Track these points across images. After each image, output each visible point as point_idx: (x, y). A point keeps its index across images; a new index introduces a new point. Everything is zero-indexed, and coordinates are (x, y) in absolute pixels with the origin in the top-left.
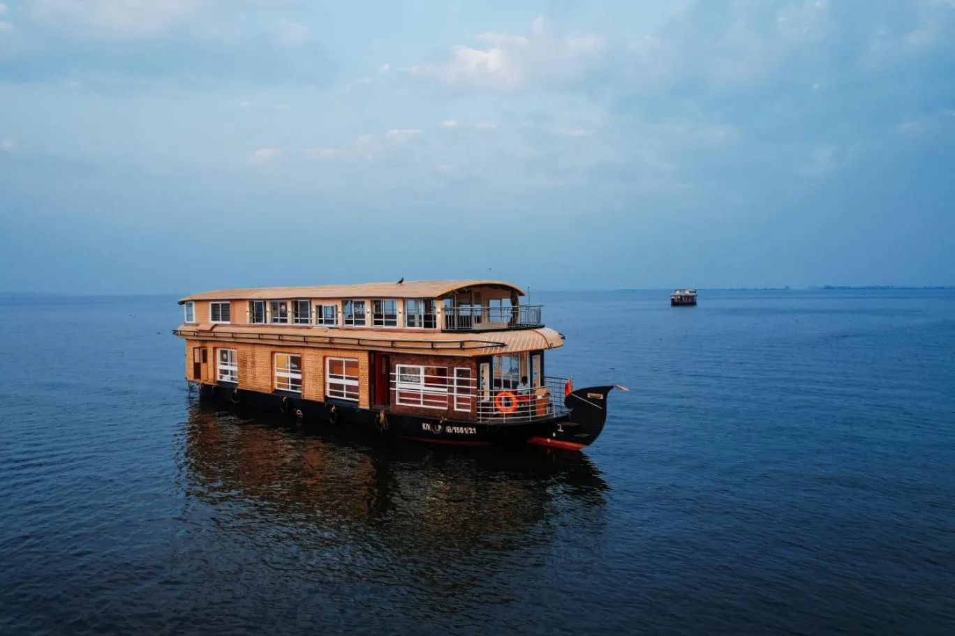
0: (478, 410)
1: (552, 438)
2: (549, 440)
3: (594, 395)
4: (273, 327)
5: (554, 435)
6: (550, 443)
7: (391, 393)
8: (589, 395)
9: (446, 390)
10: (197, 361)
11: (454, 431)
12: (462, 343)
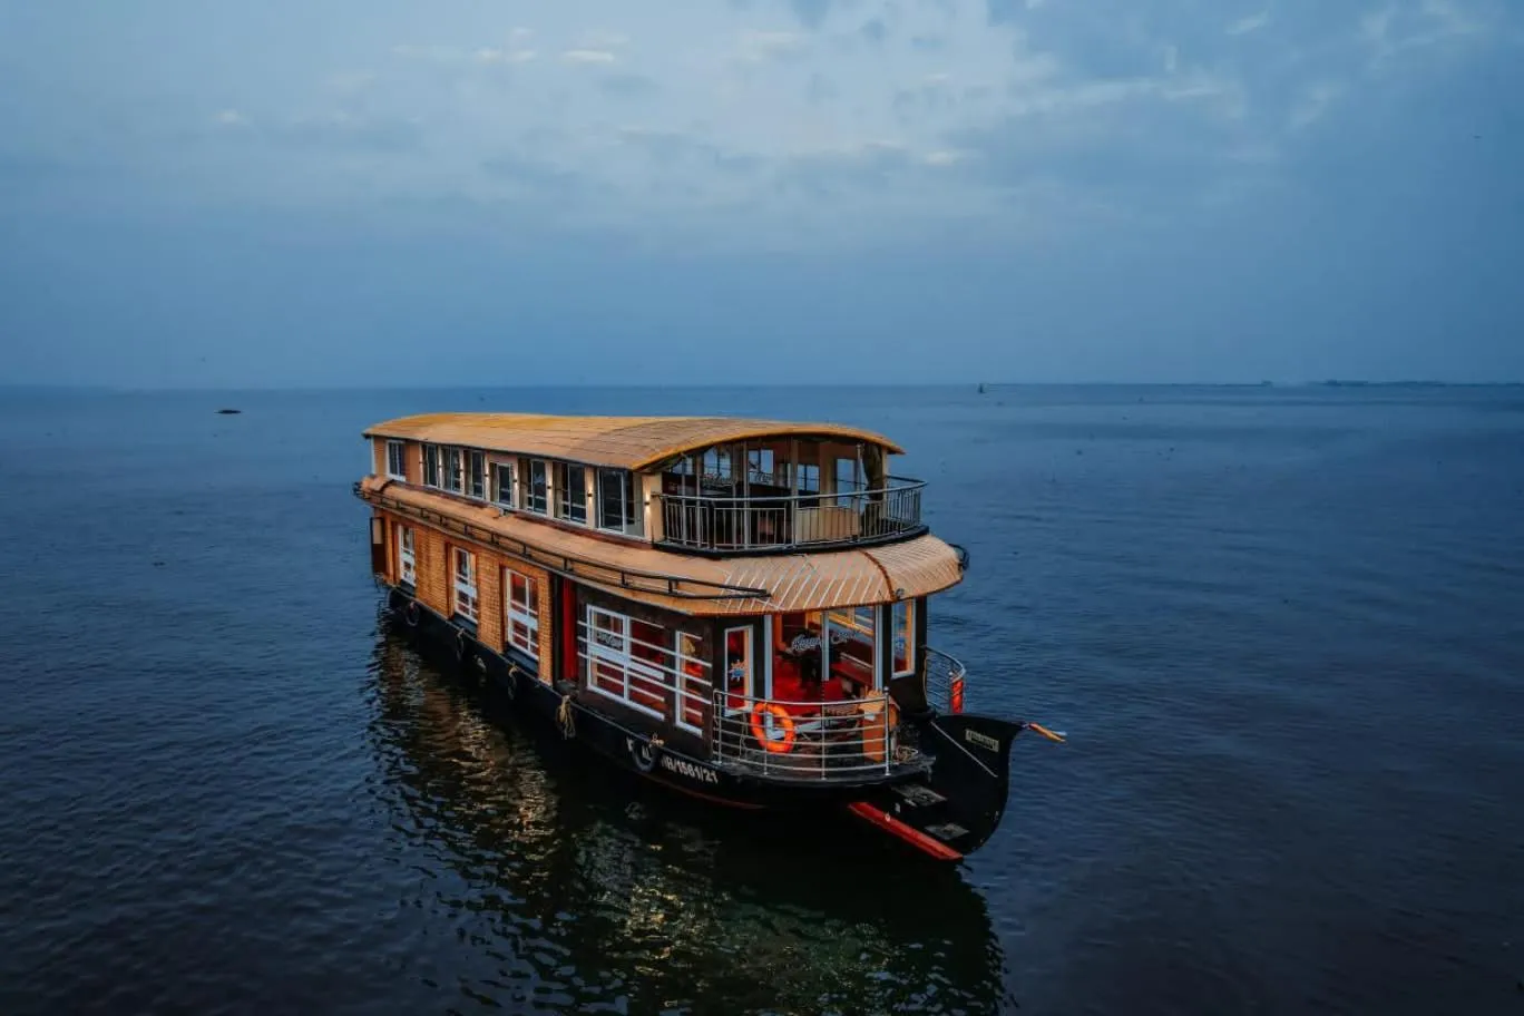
0: (716, 735)
1: (893, 815)
2: (888, 819)
3: (979, 736)
4: (447, 496)
5: (898, 808)
6: (889, 824)
7: (581, 664)
8: (969, 735)
9: (661, 676)
10: (378, 540)
11: (678, 769)
12: (674, 581)
